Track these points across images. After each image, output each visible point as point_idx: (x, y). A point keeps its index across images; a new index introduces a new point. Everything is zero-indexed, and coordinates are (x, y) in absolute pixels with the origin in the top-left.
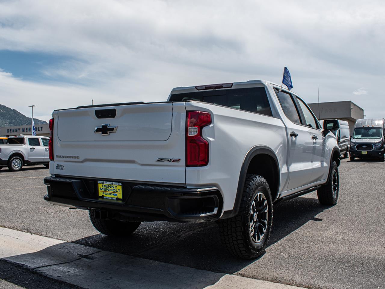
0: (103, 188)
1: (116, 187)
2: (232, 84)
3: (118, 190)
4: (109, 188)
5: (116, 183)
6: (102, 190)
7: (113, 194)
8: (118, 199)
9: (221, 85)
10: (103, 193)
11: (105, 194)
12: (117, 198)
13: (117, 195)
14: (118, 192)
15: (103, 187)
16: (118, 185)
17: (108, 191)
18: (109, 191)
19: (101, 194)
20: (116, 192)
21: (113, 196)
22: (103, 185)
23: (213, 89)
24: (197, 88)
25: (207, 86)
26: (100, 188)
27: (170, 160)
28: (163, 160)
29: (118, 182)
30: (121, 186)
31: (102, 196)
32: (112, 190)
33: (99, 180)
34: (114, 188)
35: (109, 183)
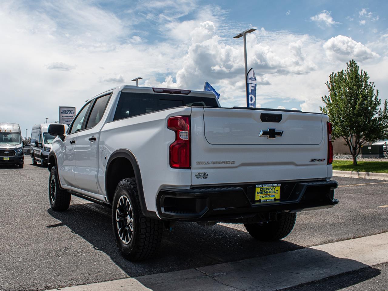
0: (260, 192)
1: (274, 189)
2: (190, 91)
3: (276, 191)
4: (267, 190)
5: (275, 185)
6: (259, 194)
7: (271, 196)
8: (276, 200)
9: (179, 91)
10: (260, 197)
11: (263, 197)
12: (274, 199)
13: (274, 196)
14: (276, 193)
15: (260, 190)
16: (278, 186)
17: (265, 194)
18: (267, 194)
19: (257, 198)
20: (274, 193)
21: (271, 198)
22: (260, 189)
23: (170, 93)
24: (154, 89)
25: (165, 90)
26: (258, 192)
27: (319, 160)
28: (315, 160)
29: (278, 183)
30: (279, 187)
31: (258, 200)
32: (269, 192)
33: (257, 184)
34: (272, 190)
35: (268, 185)
